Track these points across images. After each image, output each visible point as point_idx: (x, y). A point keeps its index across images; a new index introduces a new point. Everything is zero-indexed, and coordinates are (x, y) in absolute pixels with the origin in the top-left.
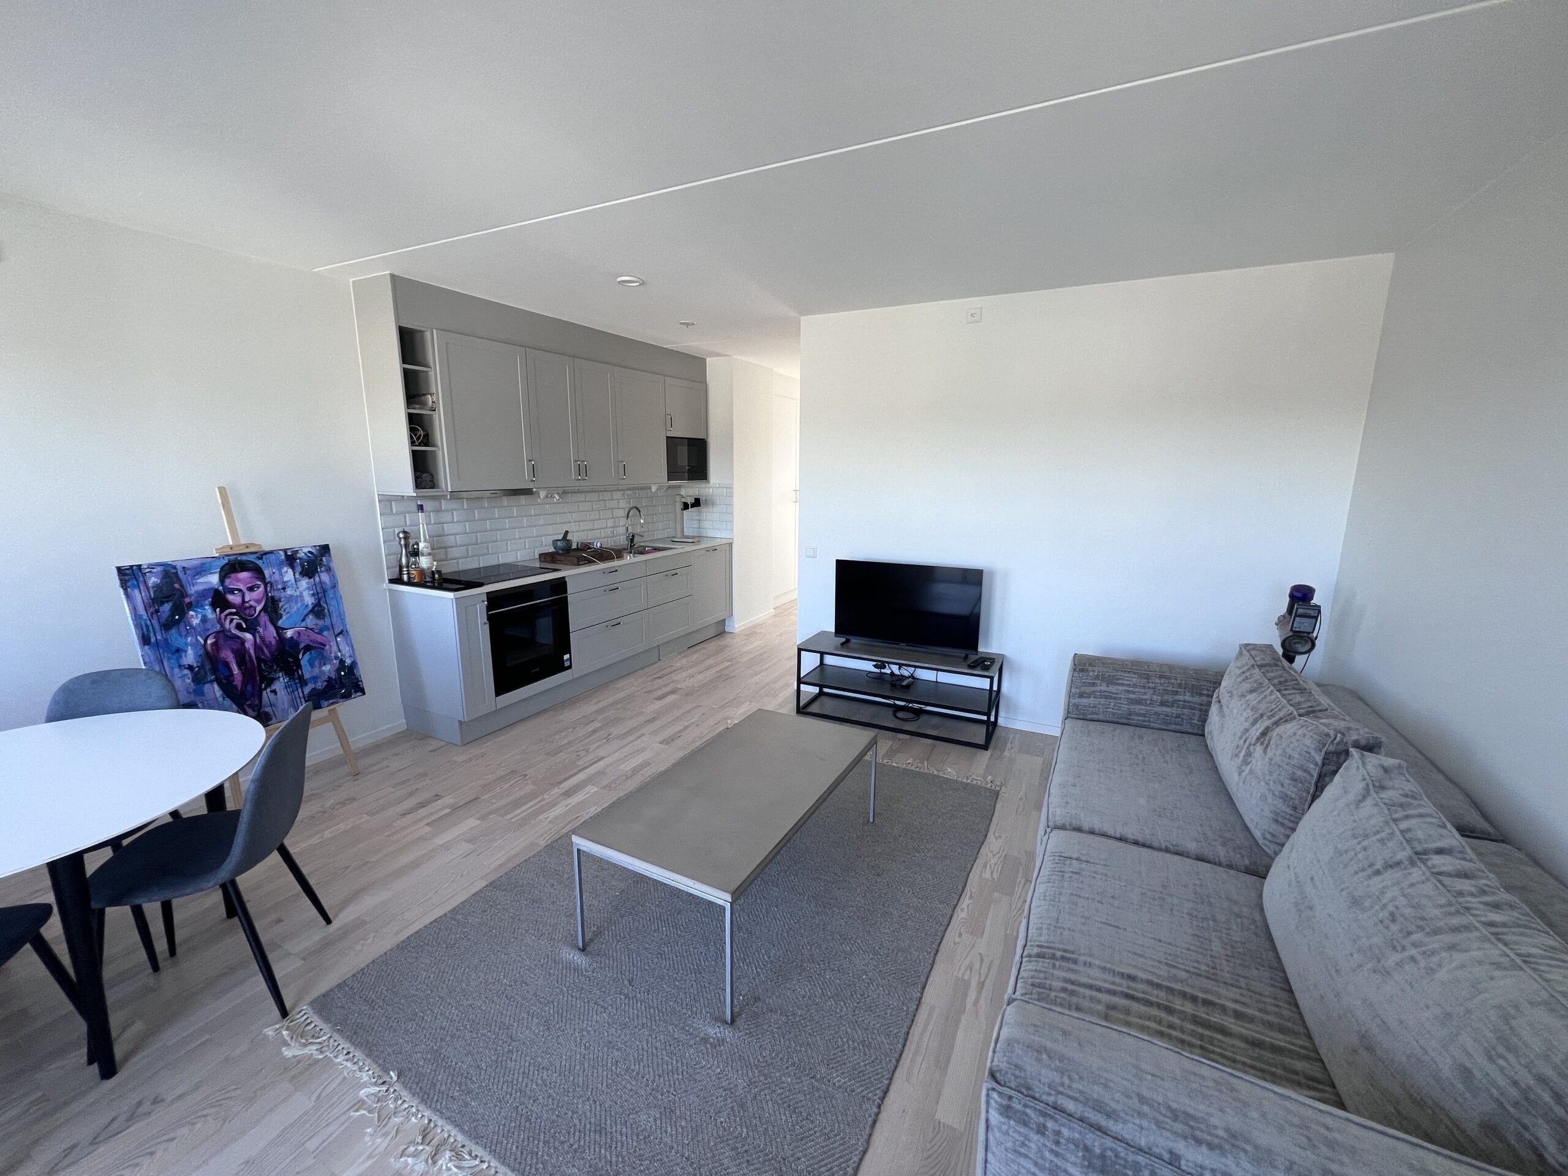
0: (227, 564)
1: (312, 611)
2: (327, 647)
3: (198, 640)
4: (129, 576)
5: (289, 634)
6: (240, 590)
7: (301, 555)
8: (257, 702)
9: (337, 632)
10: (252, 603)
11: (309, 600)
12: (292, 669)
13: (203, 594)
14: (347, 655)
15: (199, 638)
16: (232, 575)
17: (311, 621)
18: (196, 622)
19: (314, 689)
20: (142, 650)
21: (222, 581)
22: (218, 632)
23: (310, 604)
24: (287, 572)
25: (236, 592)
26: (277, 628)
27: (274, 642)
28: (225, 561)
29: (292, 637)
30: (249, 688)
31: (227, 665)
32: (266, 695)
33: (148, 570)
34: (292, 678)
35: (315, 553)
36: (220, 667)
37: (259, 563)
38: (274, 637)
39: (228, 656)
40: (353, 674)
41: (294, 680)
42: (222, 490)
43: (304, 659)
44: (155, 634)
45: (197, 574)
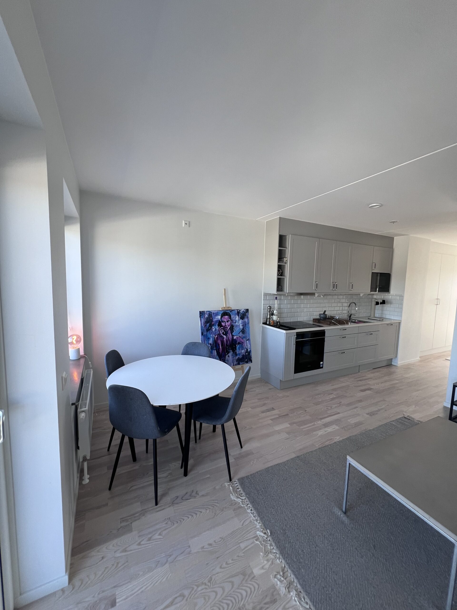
0: (223, 313)
1: (241, 331)
2: (244, 344)
3: (213, 336)
4: (202, 314)
5: (235, 337)
6: (225, 321)
7: (241, 312)
8: (224, 359)
9: (247, 339)
10: (227, 326)
11: (241, 327)
12: (234, 349)
13: (216, 321)
14: (249, 348)
15: (214, 335)
16: (224, 316)
17: (241, 334)
18: (214, 330)
19: (239, 358)
20: (201, 337)
21: (221, 318)
22: (218, 334)
23: (241, 328)
24: (237, 317)
25: (224, 322)
26: (232, 335)
27: (231, 340)
28: (223, 312)
29: (235, 339)
30: (223, 353)
31: (219, 345)
32: (227, 356)
33: (206, 313)
34: (234, 353)
35: (245, 312)
36: (217, 345)
37: (230, 313)
38: (231, 338)
39: (219, 342)
40: (250, 355)
41: (234, 354)
42: (225, 289)
43: (238, 346)
44: (204, 333)
45: (216, 315)
